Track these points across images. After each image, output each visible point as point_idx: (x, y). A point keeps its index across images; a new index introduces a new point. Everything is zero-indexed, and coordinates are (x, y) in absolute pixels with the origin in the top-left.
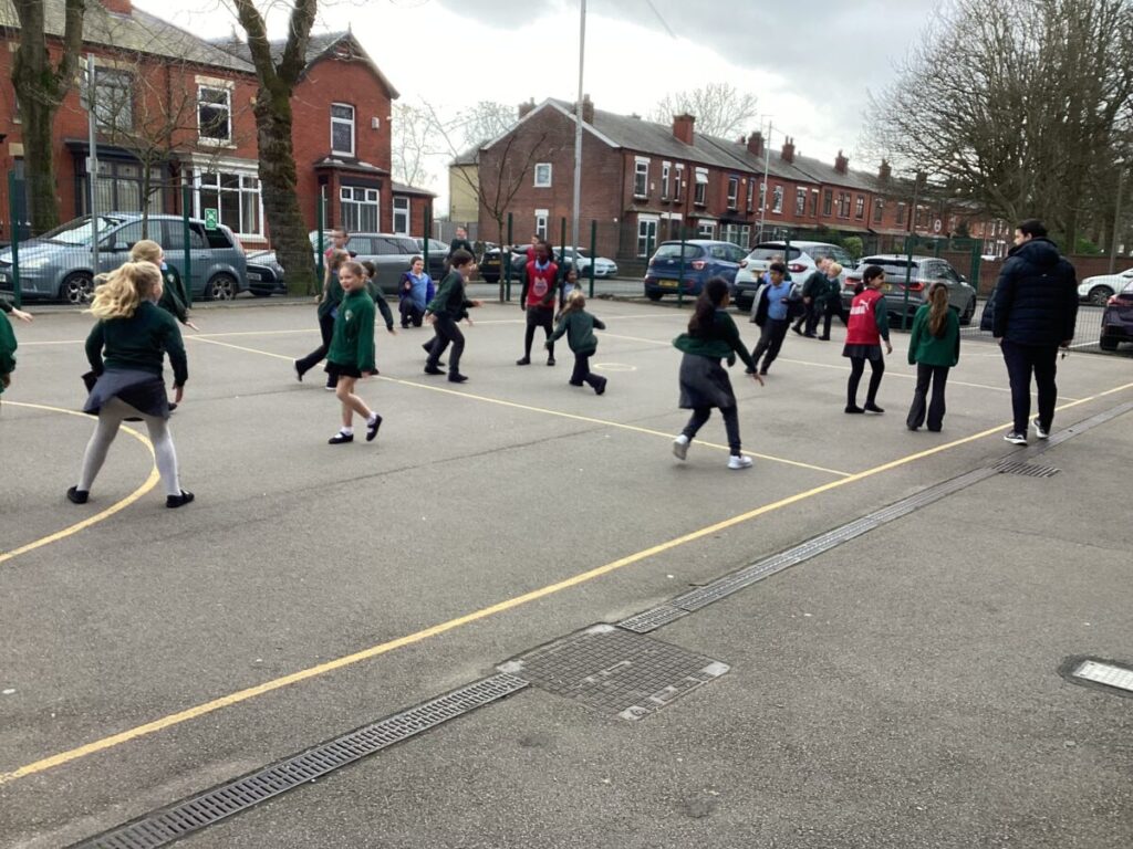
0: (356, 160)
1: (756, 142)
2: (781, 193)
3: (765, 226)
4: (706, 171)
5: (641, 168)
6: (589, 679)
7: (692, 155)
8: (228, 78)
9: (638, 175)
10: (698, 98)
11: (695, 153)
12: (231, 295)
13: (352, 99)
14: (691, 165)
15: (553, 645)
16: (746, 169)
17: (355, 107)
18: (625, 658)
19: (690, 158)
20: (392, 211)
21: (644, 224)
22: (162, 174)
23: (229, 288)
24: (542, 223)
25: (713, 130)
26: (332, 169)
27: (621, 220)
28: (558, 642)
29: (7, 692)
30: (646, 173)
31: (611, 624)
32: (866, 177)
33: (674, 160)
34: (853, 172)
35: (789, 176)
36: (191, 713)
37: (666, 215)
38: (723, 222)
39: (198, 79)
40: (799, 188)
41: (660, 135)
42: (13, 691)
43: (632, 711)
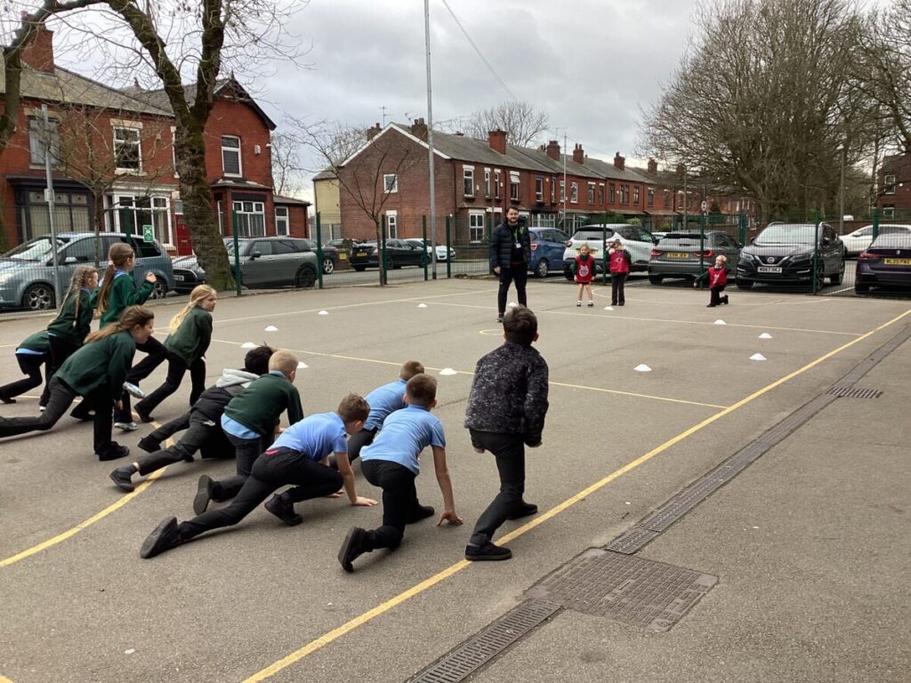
0: (243, 180)
1: (553, 148)
2: (576, 188)
3: (567, 214)
4: (518, 173)
5: (468, 174)
6: (608, 597)
7: (506, 162)
8: (137, 120)
9: (466, 180)
10: (503, 118)
11: (508, 160)
12: (162, 294)
13: (238, 132)
14: (505, 169)
15: (563, 570)
16: (548, 170)
17: (240, 137)
18: (627, 576)
19: (505, 164)
20: (274, 219)
21: (473, 217)
22: (87, 200)
23: (159, 289)
24: (392, 221)
25: (516, 141)
26: (225, 188)
27: (456, 215)
28: (566, 567)
29: (128, 652)
30: (472, 178)
31: (600, 548)
32: (638, 171)
33: (492, 166)
34: (628, 168)
35: (579, 174)
36: (294, 657)
37: (489, 210)
38: (534, 212)
39: (113, 121)
40: (590, 183)
41: (479, 148)
42: (132, 651)
43: (658, 623)
